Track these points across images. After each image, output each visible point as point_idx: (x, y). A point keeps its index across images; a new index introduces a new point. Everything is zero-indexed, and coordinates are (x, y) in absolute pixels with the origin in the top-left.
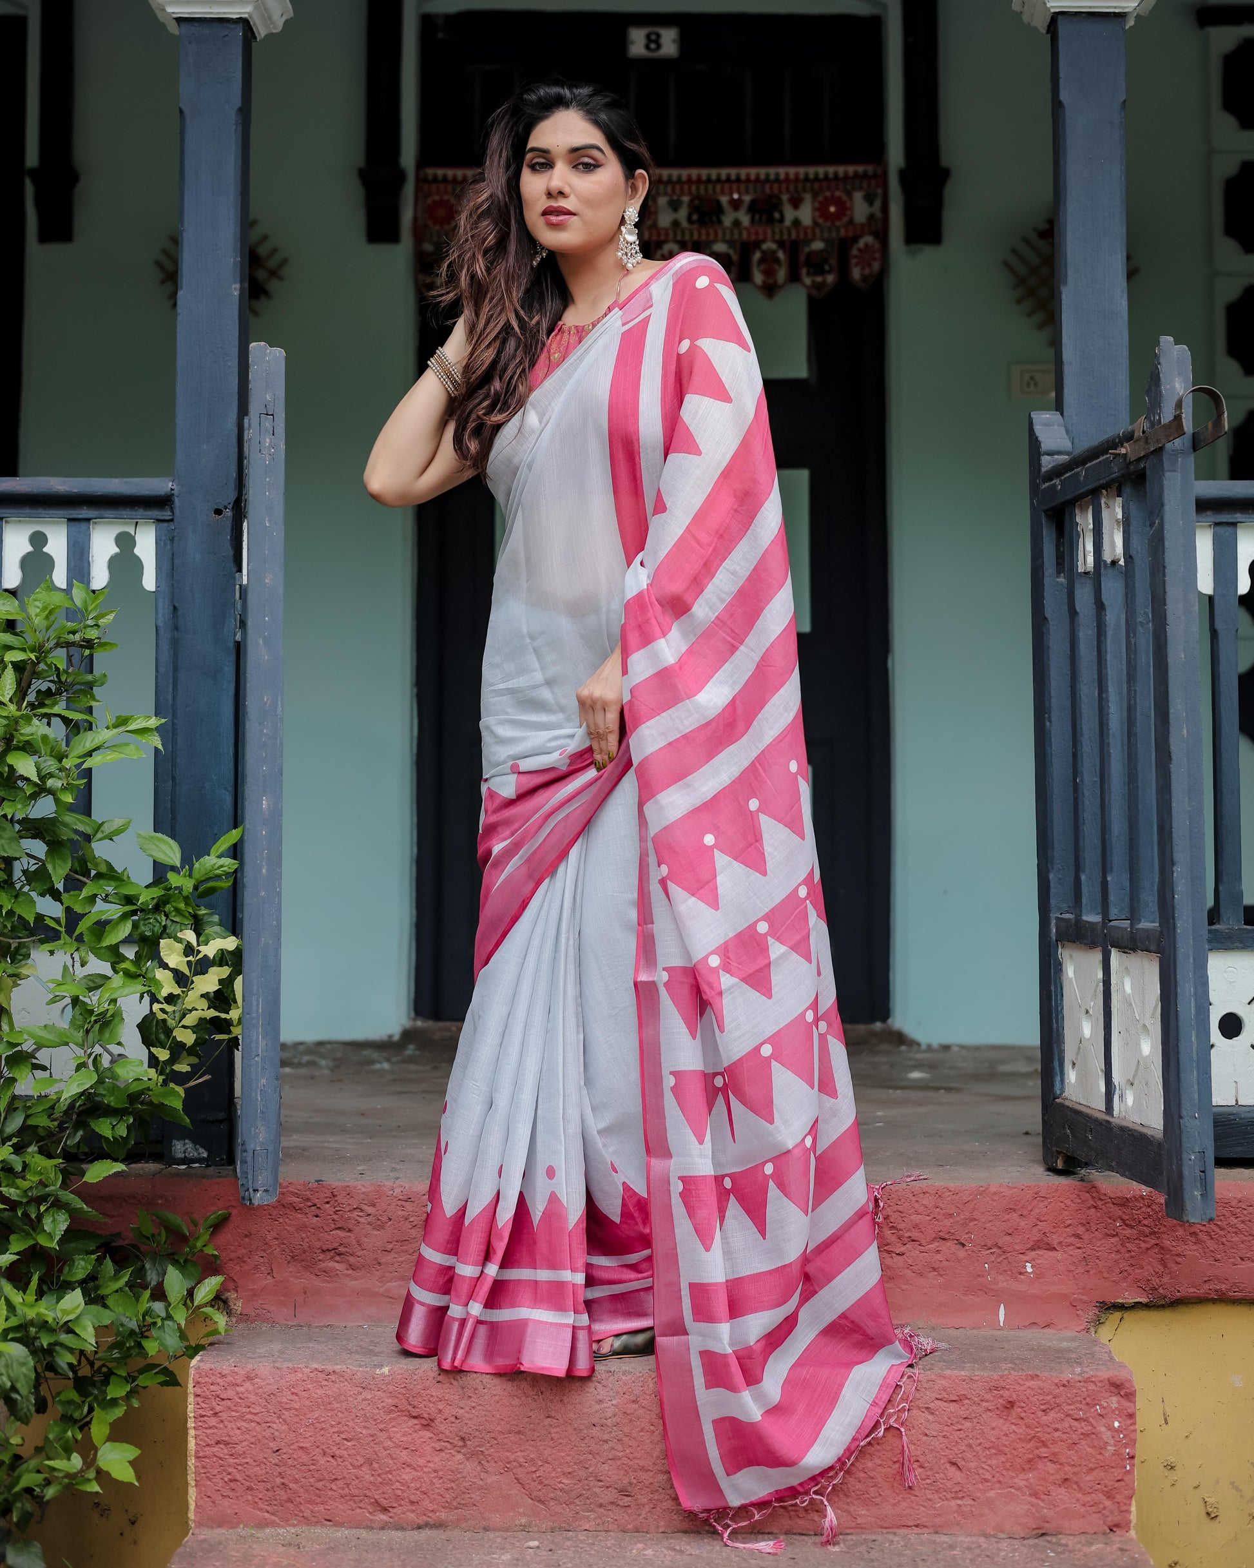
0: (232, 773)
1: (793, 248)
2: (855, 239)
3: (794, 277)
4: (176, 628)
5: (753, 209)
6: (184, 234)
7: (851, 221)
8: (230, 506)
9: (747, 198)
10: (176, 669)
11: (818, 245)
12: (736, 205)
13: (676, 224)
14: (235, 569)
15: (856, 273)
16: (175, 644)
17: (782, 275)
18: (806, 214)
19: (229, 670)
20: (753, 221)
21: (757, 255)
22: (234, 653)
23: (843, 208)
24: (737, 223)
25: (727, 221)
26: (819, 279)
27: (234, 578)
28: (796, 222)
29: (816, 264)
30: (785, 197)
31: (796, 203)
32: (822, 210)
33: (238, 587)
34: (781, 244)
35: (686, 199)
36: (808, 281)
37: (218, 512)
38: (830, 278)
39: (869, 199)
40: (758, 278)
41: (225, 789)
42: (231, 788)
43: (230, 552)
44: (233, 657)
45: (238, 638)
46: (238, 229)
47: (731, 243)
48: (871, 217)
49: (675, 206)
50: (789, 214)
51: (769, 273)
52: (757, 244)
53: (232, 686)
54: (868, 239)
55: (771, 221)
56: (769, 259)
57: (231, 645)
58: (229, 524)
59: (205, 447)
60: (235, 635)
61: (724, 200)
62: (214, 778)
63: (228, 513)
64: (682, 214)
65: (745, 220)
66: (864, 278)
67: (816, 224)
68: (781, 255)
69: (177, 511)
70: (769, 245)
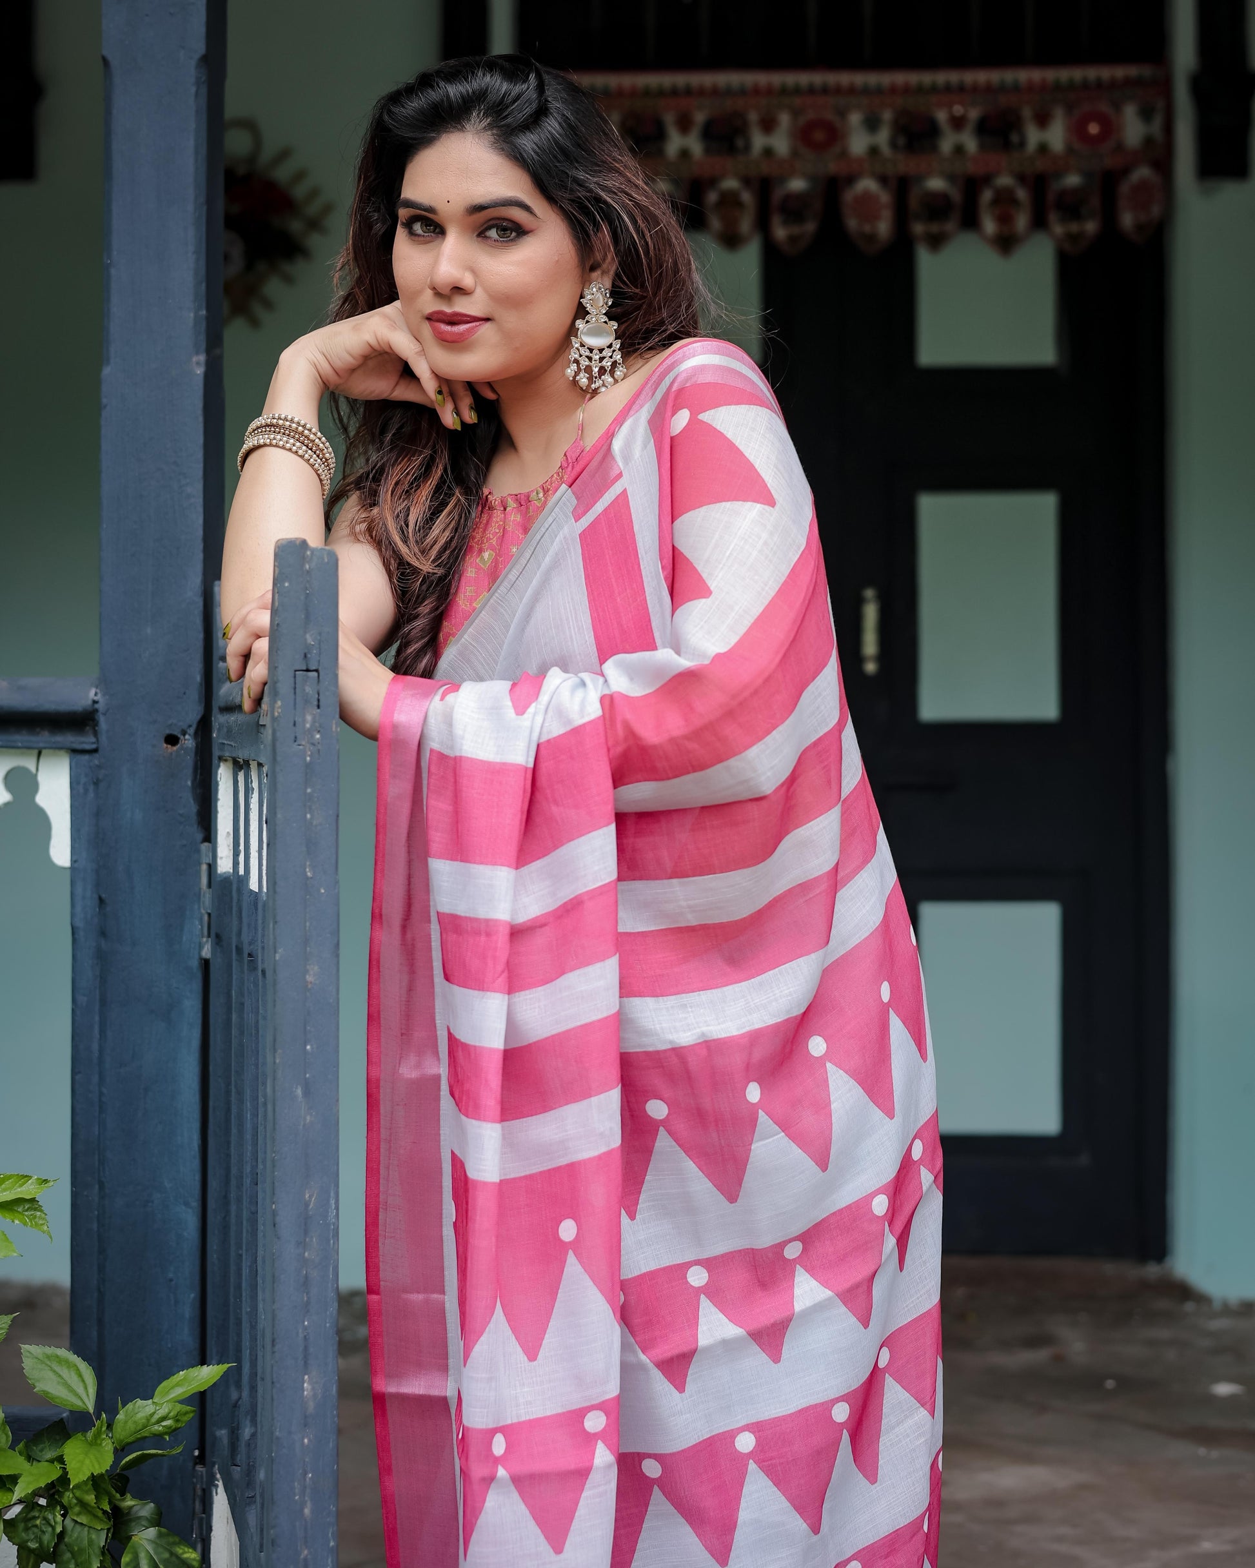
0: (198, 1177)
1: (1038, 184)
2: (1126, 171)
3: (1039, 222)
4: (103, 933)
5: (983, 129)
6: (113, 271)
7: (1120, 147)
8: (192, 731)
9: (974, 114)
10: (103, 1002)
11: (1073, 180)
12: (958, 123)
13: (874, 151)
14: (199, 836)
15: (1127, 220)
16: (101, 957)
17: (1022, 221)
18: (1056, 136)
19: (191, 1006)
20: (982, 147)
21: (987, 196)
22: (199, 976)
23: (1109, 127)
24: (959, 150)
25: (946, 145)
26: (1074, 227)
27: (198, 851)
28: (1043, 149)
29: (1071, 207)
30: (1027, 113)
31: (1043, 120)
32: (1078, 130)
33: (204, 867)
34: (1022, 178)
35: (887, 115)
36: (1058, 229)
37: (172, 740)
38: (1091, 227)
39: (1146, 114)
40: (990, 226)
41: (187, 1204)
42: (195, 1203)
43: (191, 807)
44: (197, 985)
45: (206, 952)
46: (203, 263)
47: (951, 178)
48: (1149, 141)
49: (872, 124)
50: (1033, 136)
51: (1004, 219)
52: (987, 180)
53: (196, 1034)
54: (1142, 173)
55: (1007, 146)
56: (1005, 200)
57: (195, 963)
58: (189, 760)
59: (149, 630)
60: (201, 947)
61: (942, 116)
62: (168, 1185)
63: (188, 742)
64: (883, 137)
65: (971, 144)
66: (1140, 228)
67: (1070, 150)
68: (1022, 194)
69: (103, 738)
70: (1005, 180)
